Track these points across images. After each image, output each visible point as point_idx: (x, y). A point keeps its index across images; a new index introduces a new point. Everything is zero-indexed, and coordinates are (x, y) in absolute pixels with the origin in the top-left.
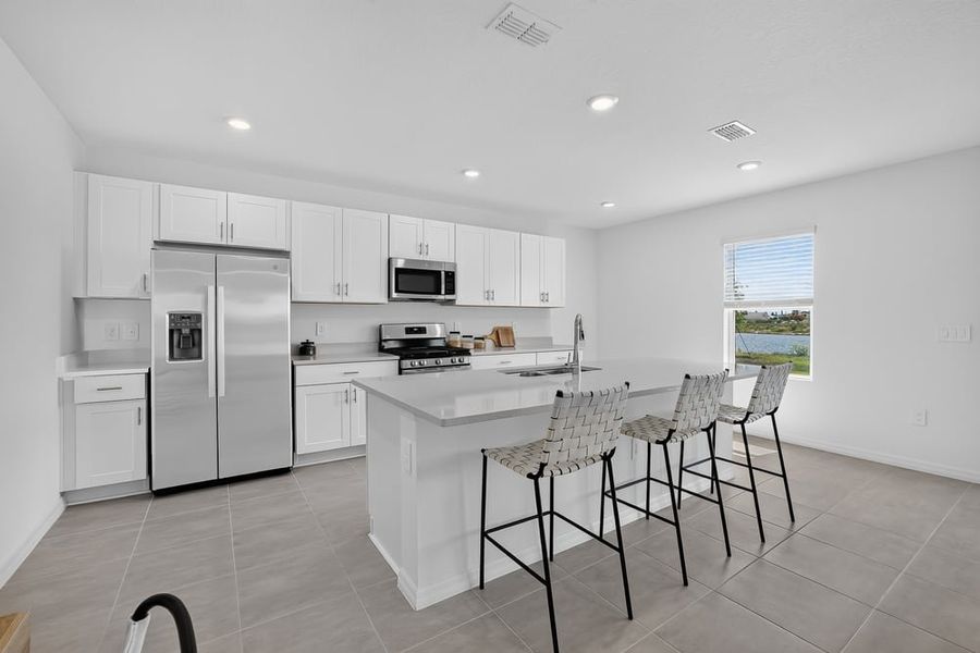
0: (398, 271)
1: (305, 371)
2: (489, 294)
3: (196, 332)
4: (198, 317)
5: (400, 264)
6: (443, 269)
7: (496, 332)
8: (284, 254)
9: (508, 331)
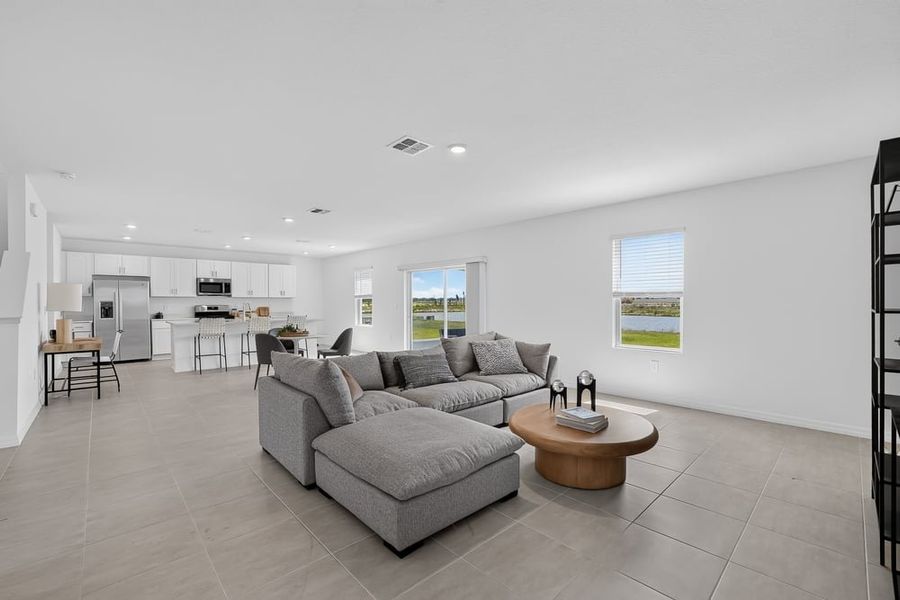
0: (201, 284)
1: (156, 323)
2: (251, 292)
3: (111, 308)
4: (111, 303)
5: (202, 280)
6: (224, 282)
7: (259, 309)
8: (147, 279)
9: (266, 309)
